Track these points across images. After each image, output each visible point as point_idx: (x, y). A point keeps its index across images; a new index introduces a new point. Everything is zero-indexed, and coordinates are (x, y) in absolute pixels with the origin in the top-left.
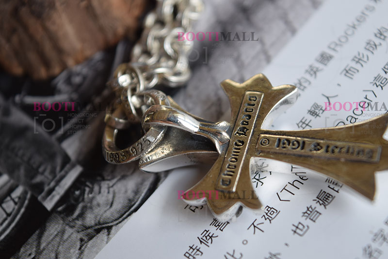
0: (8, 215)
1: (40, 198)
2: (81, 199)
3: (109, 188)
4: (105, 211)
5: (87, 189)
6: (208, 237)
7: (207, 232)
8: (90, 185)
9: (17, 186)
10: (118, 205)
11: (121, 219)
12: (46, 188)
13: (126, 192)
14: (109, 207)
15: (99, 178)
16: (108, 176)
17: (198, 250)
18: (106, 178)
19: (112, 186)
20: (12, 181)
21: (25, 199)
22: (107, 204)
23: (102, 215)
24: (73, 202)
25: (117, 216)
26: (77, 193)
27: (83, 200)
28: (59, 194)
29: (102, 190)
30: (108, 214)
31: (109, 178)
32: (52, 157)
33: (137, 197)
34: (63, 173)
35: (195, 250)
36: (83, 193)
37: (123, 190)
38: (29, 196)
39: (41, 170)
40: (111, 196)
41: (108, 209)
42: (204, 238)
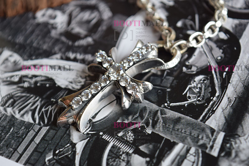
0: (194, 162)
1: (207, 151)
2: (232, 148)
3: (245, 140)
5: (233, 143)
8: (234, 140)
9: (190, 148)
12: (209, 146)
15: (237, 136)
16: (241, 134)
18: (241, 135)
19: (247, 139)
20: (186, 146)
21: (198, 153)
24: (228, 150)
26: (228, 145)
27: (233, 148)
28: (217, 147)
31: (243, 135)
32: (203, 130)
34: (214, 137)
36: (231, 145)
38: (200, 151)
39: (200, 137)
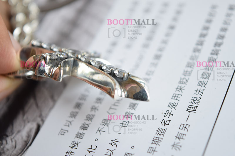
4: (13, 152)
6: (75, 144)
7: (74, 142)
10: (19, 146)
11: (23, 152)
13: (22, 138)
14: (14, 148)
15: (4, 137)
17: (71, 152)
19: (14, 138)
22: (13, 148)
23: (11, 154)
25: (20, 151)
29: (8, 142)
30: (15, 152)
33: (29, 138)
35: (70, 153)
37: (20, 138)
40: (14, 143)
41: (14, 150)
42: (73, 146)
